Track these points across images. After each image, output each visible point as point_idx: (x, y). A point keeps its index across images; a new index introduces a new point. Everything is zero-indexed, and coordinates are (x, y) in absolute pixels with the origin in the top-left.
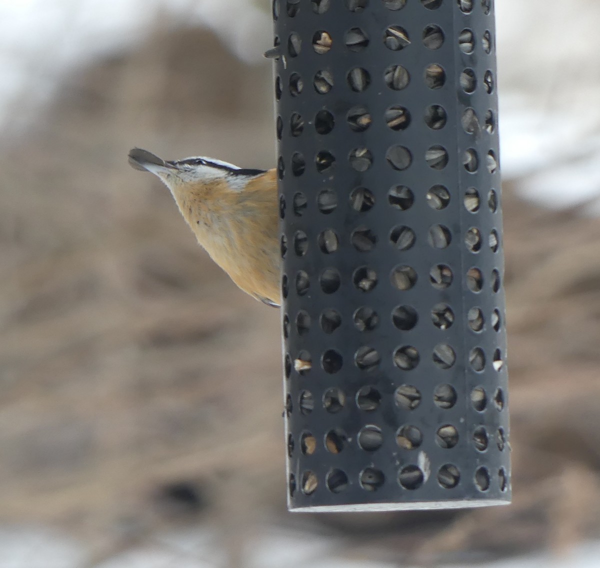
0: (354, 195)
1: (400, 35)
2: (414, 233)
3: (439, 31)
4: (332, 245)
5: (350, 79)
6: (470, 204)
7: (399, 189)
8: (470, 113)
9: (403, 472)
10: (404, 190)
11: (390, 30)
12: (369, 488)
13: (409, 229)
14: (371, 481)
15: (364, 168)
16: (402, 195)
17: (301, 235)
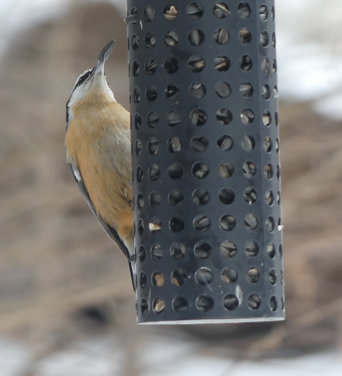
0: (192, 114)
1: (223, 8)
2: (232, 140)
3: (247, 5)
4: (177, 148)
5: (190, 38)
6: (266, 120)
7: (222, 110)
8: (265, 60)
9: (225, 298)
10: (226, 111)
11: (217, 5)
12: (201, 309)
13: (229, 137)
14: (203, 304)
15: (199, 97)
16: (224, 115)
17: (153, 140)
